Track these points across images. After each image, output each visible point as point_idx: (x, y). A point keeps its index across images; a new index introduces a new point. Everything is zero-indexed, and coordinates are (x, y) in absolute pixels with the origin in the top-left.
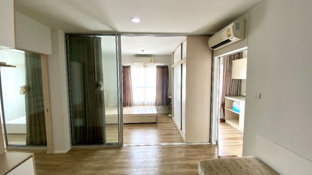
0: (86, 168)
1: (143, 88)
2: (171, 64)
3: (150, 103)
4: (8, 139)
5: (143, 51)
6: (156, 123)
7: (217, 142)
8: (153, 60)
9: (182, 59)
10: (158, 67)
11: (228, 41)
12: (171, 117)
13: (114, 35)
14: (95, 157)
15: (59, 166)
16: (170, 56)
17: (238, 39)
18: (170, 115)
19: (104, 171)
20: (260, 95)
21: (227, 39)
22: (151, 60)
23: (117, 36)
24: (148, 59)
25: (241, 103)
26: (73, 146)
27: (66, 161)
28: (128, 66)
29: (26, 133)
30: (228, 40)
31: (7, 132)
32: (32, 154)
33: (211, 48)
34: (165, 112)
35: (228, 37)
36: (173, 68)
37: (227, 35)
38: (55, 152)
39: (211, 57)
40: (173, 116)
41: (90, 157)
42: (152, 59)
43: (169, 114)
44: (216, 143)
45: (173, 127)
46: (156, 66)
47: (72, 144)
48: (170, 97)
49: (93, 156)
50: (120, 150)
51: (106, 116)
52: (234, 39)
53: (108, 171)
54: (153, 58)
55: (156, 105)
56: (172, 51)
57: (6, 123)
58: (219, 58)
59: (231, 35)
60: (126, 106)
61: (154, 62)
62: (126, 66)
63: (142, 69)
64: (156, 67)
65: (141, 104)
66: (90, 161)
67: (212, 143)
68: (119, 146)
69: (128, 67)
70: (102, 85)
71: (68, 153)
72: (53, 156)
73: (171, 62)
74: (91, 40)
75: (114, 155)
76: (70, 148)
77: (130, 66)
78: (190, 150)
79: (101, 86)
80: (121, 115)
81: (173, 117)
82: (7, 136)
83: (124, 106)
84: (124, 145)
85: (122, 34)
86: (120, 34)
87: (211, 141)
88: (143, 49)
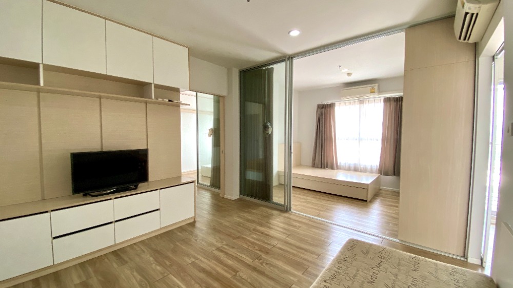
0: (239, 216)
1: (356, 140)
3: (369, 168)
5: (349, 75)
6: (366, 201)
7: (482, 260)
8: (376, 88)
10: (387, 100)
13: (283, 61)
14: (254, 211)
19: (252, 224)
22: (373, 88)
23: (288, 61)
24: (368, 87)
26: (241, 196)
27: (230, 205)
29: (210, 176)
35: (463, 8)
38: (226, 196)
42: (376, 86)
44: (480, 261)
46: (383, 98)
47: (241, 194)
49: (252, 209)
50: (284, 214)
53: (257, 226)
54: (377, 85)
60: (324, 168)
61: (380, 92)
62: (327, 105)
63: (357, 106)
64: (382, 101)
65: (352, 168)
66: (247, 212)
68: (284, 209)
69: (331, 106)
70: (270, 126)
72: (224, 199)
74: (263, 72)
76: (238, 197)
77: (335, 103)
79: (269, 128)
83: (321, 167)
84: (292, 211)
85: (294, 57)
86: (292, 58)
87: (466, 254)
88: (349, 72)
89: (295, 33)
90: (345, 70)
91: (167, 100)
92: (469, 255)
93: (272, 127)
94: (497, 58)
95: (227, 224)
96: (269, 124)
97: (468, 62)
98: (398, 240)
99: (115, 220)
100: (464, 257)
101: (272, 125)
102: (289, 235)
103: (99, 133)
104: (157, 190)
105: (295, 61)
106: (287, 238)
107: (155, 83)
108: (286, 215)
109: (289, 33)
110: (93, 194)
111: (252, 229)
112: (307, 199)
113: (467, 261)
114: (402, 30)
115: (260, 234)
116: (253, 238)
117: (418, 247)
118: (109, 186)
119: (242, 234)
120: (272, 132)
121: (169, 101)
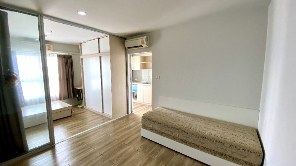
2: (79, 55)
6: (71, 116)
7: (132, 111)
9: (99, 52)
10: (59, 56)
11: (142, 46)
17: (147, 47)
20: (160, 76)
25: (137, 85)
33: (127, 48)
34: (74, 105)
36: (82, 59)
37: (142, 43)
39: (125, 54)
42: (51, 46)
46: (56, 54)
52: (144, 46)
56: (80, 42)
58: (130, 55)
61: (54, 50)
67: (129, 113)
98: (113, 120)
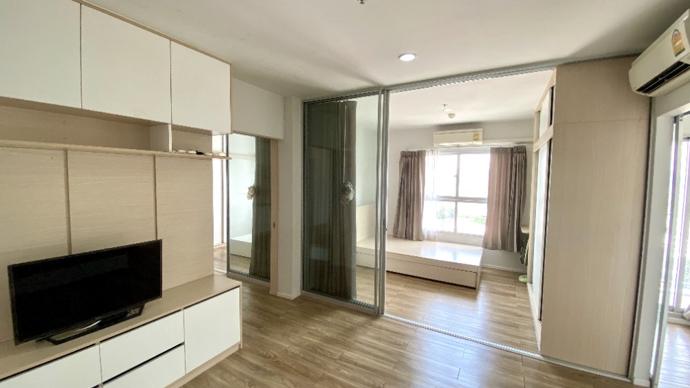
0: (311, 331)
2: (533, 142)
4: (231, 261)
5: (451, 115)
6: (474, 289)
7: (651, 381)
8: (481, 134)
11: (680, 67)
12: (525, 283)
13: (374, 94)
14: (329, 319)
15: (277, 315)
16: (529, 122)
18: (521, 279)
19: (335, 348)
21: (675, 60)
22: (476, 134)
23: (383, 95)
24: (470, 133)
26: (303, 291)
27: (289, 311)
28: (418, 152)
30: (679, 63)
31: (231, 252)
32: (239, 283)
33: (641, 90)
34: (511, 269)
35: (676, 55)
36: (537, 152)
37: (675, 48)
38: (280, 294)
39: (645, 117)
40: (531, 283)
41: (323, 317)
42: (480, 131)
43: (522, 274)
44: (649, 382)
45: (520, 308)
47: (303, 288)
48: (524, 231)
50: (374, 322)
51: (357, 250)
53: (343, 350)
54: (481, 129)
55: (485, 246)
56: (536, 109)
57: (231, 238)
58: (675, 118)
59: (684, 50)
61: (486, 139)
62: (415, 152)
63: (454, 156)
64: (489, 151)
66: (320, 323)
67: (632, 379)
68: (374, 313)
69: (420, 155)
71: (294, 301)
72: (275, 299)
73: (533, 137)
74: (340, 107)
75: (362, 326)
76: (299, 294)
77: (425, 151)
78: (547, 377)
79: (349, 191)
80: (381, 253)
81: (529, 285)
82: (231, 257)
83: (406, 238)
84: (385, 314)
85: (391, 90)
86: (387, 91)
87: (630, 373)
88: (451, 113)
89: (408, 58)
90: (449, 110)
91: (195, 152)
92: (635, 376)
93: (355, 190)
94: (681, 120)
95: (296, 350)
96: (350, 186)
97: (640, 120)
98: (539, 356)
99: (104, 381)
100: (627, 376)
101: (354, 188)
102: (396, 363)
103: (64, 216)
104: (179, 310)
105: (393, 96)
106: (396, 370)
107: (174, 123)
108: (378, 323)
109: (400, 57)
110: (57, 337)
111: (337, 357)
112: (398, 291)
113: (632, 383)
114: (550, 67)
115: (353, 366)
116: (346, 377)
117: (569, 366)
118: (88, 318)
119: (325, 369)
120: (354, 198)
121: (199, 153)
